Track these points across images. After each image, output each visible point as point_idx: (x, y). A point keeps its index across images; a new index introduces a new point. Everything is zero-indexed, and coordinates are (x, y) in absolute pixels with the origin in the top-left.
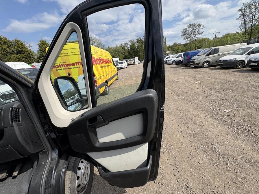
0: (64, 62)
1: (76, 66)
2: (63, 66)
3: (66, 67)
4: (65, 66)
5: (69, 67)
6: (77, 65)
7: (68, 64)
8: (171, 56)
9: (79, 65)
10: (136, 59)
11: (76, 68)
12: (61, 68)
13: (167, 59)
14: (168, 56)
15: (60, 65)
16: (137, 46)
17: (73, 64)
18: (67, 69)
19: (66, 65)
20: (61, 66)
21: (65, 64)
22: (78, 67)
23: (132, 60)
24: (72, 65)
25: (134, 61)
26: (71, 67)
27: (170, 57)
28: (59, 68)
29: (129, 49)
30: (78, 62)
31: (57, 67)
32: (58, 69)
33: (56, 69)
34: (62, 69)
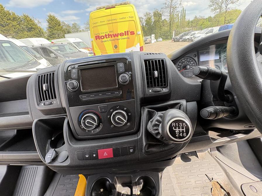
0: (111, 32)
1: (125, 37)
2: (110, 36)
3: (113, 38)
4: (111, 37)
5: (116, 37)
6: (126, 35)
7: (116, 34)
8: (196, 32)
9: (128, 34)
10: (153, 36)
11: (125, 39)
12: (107, 39)
13: (191, 35)
14: (192, 33)
15: (106, 35)
16: (153, 21)
17: (122, 34)
18: (114, 40)
19: (113, 35)
20: (107, 37)
21: (112, 33)
22: (127, 38)
23: (148, 38)
24: (121, 36)
25: (150, 40)
26: (119, 37)
27: (195, 34)
28: (105, 39)
29: (144, 24)
30: (127, 31)
31: (102, 37)
32: (103, 40)
33: (101, 40)
34: (108, 41)
